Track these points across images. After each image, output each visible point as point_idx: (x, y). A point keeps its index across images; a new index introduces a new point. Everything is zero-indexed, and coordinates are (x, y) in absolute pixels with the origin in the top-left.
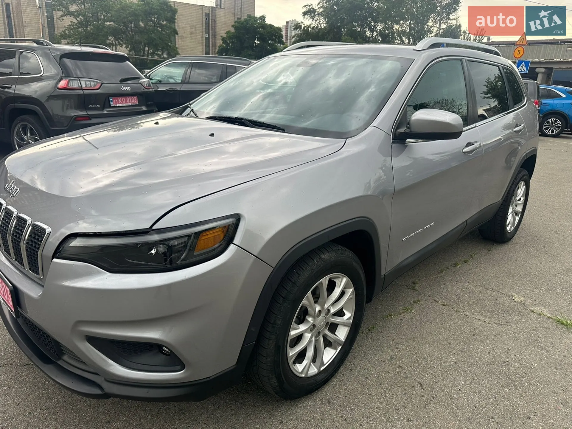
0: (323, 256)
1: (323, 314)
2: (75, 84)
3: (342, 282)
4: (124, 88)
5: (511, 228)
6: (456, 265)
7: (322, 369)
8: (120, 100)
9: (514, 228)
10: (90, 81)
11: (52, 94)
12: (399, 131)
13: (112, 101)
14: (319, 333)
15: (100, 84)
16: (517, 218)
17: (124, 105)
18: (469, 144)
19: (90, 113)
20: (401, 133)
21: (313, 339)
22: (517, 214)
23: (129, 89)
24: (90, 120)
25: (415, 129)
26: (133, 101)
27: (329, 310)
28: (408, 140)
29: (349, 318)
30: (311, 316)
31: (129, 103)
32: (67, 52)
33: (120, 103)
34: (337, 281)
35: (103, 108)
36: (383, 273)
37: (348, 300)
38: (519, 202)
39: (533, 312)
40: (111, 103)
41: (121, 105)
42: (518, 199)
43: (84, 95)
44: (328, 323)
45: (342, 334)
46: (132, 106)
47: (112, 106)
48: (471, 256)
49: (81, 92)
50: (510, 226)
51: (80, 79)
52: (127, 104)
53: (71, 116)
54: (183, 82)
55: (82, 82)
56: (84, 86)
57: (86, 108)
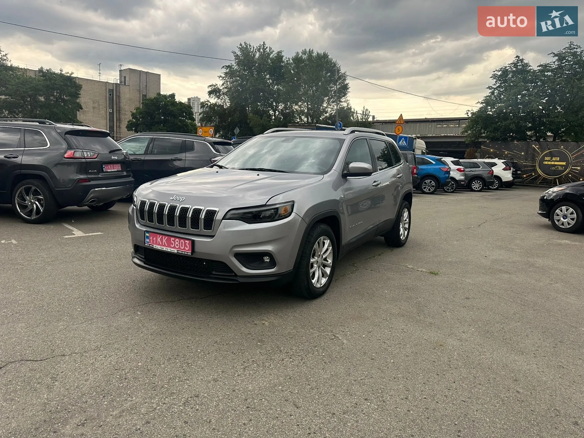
0: (321, 226)
1: (321, 257)
2: (78, 155)
3: (327, 242)
4: (113, 158)
5: (403, 238)
6: (374, 257)
7: (321, 286)
8: (109, 167)
9: (405, 238)
10: (89, 152)
11: (60, 162)
12: (344, 172)
13: (104, 167)
14: (319, 266)
15: (97, 155)
16: (406, 232)
17: (112, 170)
18: (375, 182)
19: (89, 176)
20: (345, 173)
21: (317, 268)
22: (406, 230)
23: (116, 158)
24: (90, 182)
25: (351, 172)
26: (117, 168)
27: (322, 256)
28: (348, 177)
29: (330, 263)
30: (316, 256)
31: (116, 169)
32: (69, 130)
33: (110, 169)
34: (325, 241)
35: (98, 173)
36: (343, 243)
37: (330, 253)
38: (406, 222)
39: (418, 270)
40: (104, 169)
41: (110, 170)
42: (405, 219)
43: (86, 162)
44: (322, 263)
45: (328, 270)
46: (117, 171)
47: (104, 171)
48: (382, 253)
49: (84, 160)
50: (402, 236)
51: (83, 150)
52: (114, 170)
53: (74, 179)
54: (146, 153)
55: (84, 153)
56: (86, 155)
57: (87, 173)
